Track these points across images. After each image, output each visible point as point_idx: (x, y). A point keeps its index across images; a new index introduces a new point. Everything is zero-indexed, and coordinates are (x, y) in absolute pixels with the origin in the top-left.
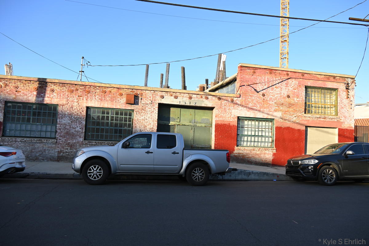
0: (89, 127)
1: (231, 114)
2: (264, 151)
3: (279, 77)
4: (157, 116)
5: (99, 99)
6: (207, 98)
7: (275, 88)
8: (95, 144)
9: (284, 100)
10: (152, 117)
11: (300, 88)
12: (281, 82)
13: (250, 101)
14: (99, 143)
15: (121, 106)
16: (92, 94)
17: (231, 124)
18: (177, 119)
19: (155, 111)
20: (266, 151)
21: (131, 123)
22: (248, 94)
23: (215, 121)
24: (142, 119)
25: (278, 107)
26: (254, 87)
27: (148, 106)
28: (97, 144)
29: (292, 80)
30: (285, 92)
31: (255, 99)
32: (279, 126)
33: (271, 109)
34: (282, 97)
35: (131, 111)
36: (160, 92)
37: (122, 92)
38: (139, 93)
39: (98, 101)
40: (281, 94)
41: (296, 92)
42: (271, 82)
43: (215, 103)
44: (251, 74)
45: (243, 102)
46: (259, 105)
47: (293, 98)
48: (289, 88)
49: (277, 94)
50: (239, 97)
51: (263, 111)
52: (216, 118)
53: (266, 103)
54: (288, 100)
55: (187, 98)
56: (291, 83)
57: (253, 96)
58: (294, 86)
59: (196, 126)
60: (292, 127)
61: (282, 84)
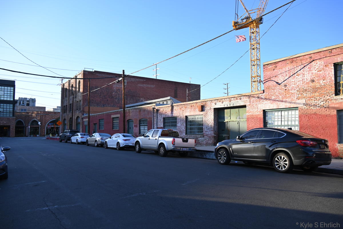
1: (258, 108)
3: (301, 64)
4: (213, 117)
5: (189, 111)
6: (240, 99)
7: (297, 75)
9: (308, 85)
11: (327, 68)
12: (302, 68)
16: (187, 109)
17: (259, 117)
18: (229, 117)
19: (212, 114)
22: (270, 88)
23: (247, 116)
24: (207, 120)
25: (301, 94)
26: (275, 81)
27: (209, 111)
29: (316, 62)
30: (308, 77)
31: (277, 91)
32: (303, 114)
33: (293, 97)
34: (305, 83)
37: (198, 105)
38: (205, 104)
40: (303, 81)
41: (321, 73)
42: (292, 71)
43: (246, 102)
44: (273, 69)
45: (266, 97)
46: (281, 96)
47: (318, 81)
48: (312, 71)
49: (299, 82)
50: (263, 92)
51: (286, 102)
52: (247, 113)
53: (288, 93)
54: (312, 85)
55: (228, 102)
56: (315, 65)
57: (275, 89)
58: (318, 67)
59: (240, 121)
60: (319, 113)
61: (304, 70)
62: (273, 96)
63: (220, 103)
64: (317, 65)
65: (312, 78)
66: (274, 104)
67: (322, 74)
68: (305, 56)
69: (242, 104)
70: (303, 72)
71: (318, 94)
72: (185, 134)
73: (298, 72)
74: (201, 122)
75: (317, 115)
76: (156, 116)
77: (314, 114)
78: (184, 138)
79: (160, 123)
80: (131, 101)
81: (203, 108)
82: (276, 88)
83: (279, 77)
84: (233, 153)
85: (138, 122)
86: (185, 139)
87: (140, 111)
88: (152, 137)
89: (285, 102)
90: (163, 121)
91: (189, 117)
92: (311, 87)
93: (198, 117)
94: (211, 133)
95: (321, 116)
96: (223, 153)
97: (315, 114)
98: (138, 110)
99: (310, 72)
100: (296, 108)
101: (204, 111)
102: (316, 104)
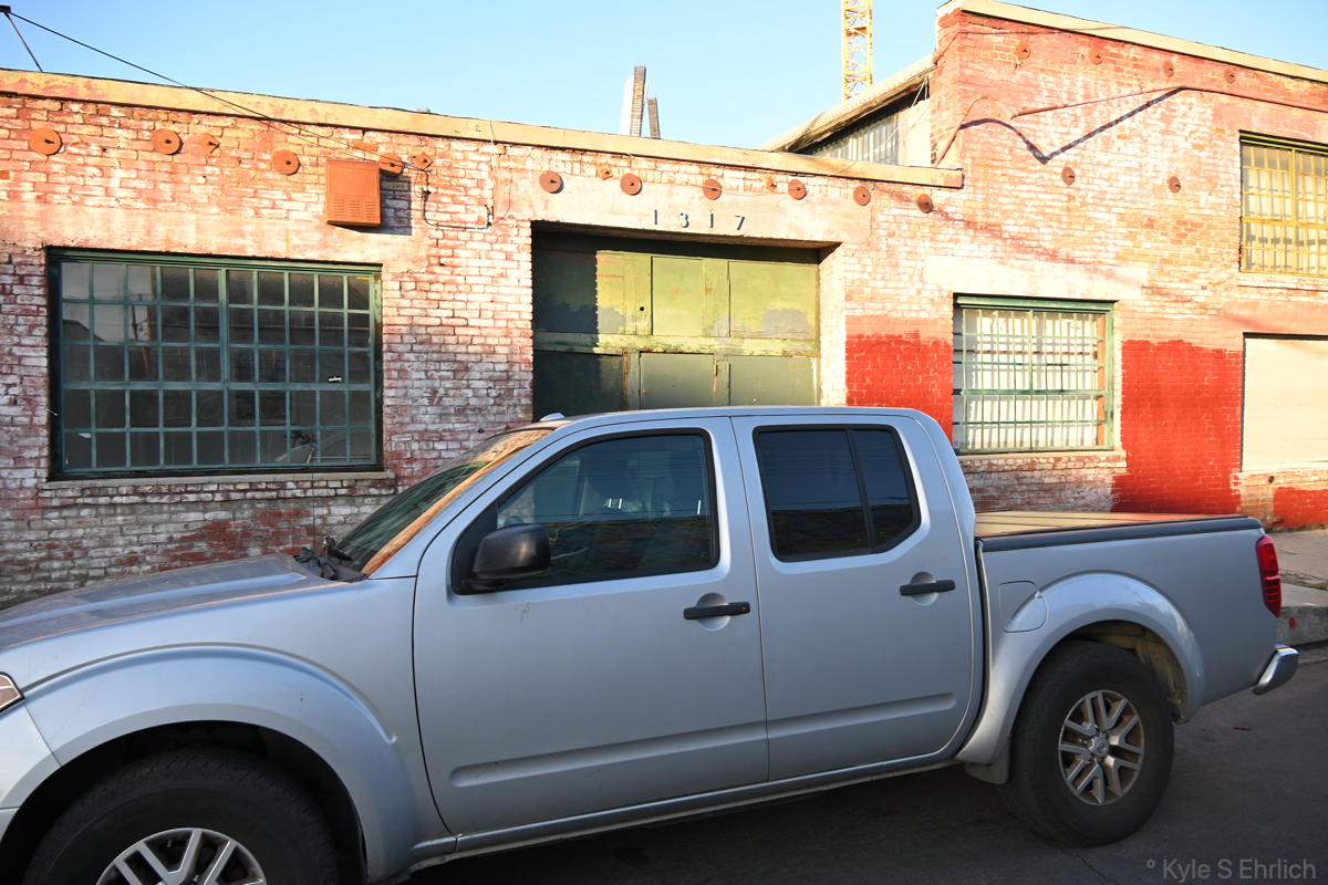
0: (82, 386)
1: (922, 281)
2: (1074, 471)
3: (1135, 82)
4: (530, 299)
5: (132, 194)
6: (799, 193)
7: (1119, 137)
8: (136, 499)
9: (1158, 202)
10: (499, 307)
11: (1222, 144)
12: (1141, 109)
13: (1011, 207)
14: (164, 489)
15: (296, 241)
16: (80, 160)
17: (926, 335)
18: (635, 319)
19: (513, 274)
20: (1083, 472)
21: (370, 350)
22: (997, 167)
23: (848, 323)
24: (438, 322)
25: (1131, 236)
26: (1025, 132)
27: (471, 239)
28: (150, 499)
29: (1189, 101)
30: (1161, 164)
31: (1032, 195)
32: (1136, 339)
33: (1101, 248)
34: (1150, 187)
35: (360, 277)
36: (538, 152)
37: (293, 149)
38: (405, 159)
39: (126, 207)
43: (843, 219)
44: (1011, 57)
47: (1193, 190)
48: (1175, 138)
50: (959, 185)
51: (1069, 261)
52: (851, 305)
53: (1082, 220)
54: (1172, 202)
55: (696, 192)
59: (740, 352)
60: (1193, 341)
61: (1148, 120)
63: (612, 185)
65: (1173, 171)
68: (1149, 53)
70: (1142, 126)
73: (1122, 118)
92: (1167, 210)
100: (1100, 307)
101: (411, 229)
102: (1185, 298)
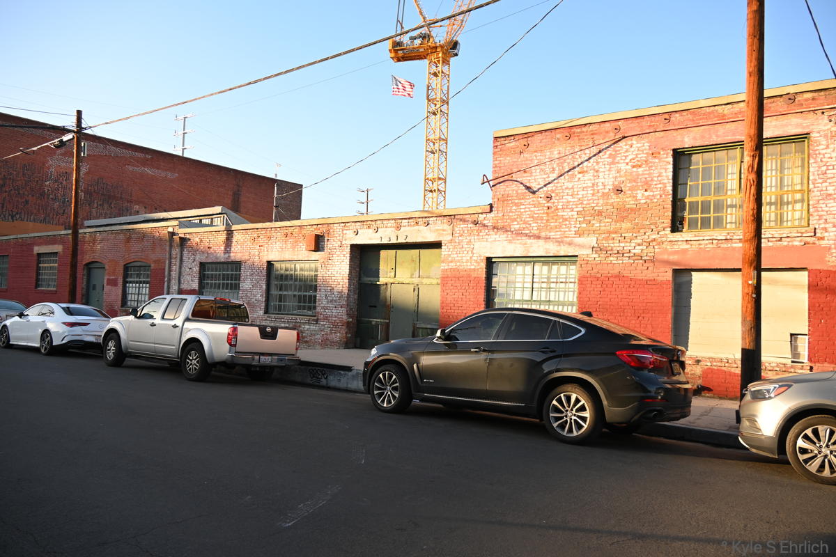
0: (271, 293)
1: (472, 253)
3: (591, 143)
4: (348, 268)
5: (279, 247)
6: (427, 224)
9: (605, 201)
12: (595, 155)
13: (516, 217)
15: (304, 256)
16: (273, 241)
17: (473, 275)
18: (390, 272)
19: (345, 261)
22: (509, 200)
23: (442, 271)
24: (328, 276)
25: (588, 222)
26: (523, 182)
27: (337, 251)
29: (630, 143)
30: (607, 179)
31: (527, 210)
32: (588, 275)
33: (567, 230)
34: (600, 194)
36: (353, 224)
37: (305, 232)
38: (325, 231)
39: (278, 251)
40: (595, 188)
41: (641, 173)
42: (569, 161)
43: (442, 232)
44: (518, 150)
45: (498, 222)
46: (536, 225)
47: (632, 191)
48: (619, 165)
49: (583, 190)
50: (489, 211)
51: (547, 238)
52: (444, 264)
53: (555, 217)
54: (616, 200)
55: (393, 229)
56: (627, 151)
57: (522, 204)
58: (634, 156)
59: (422, 283)
60: (630, 275)
61: (599, 160)
62: (516, 223)
63: (371, 231)
64: (632, 149)
65: (616, 183)
66: (515, 243)
67: (643, 174)
68: (602, 125)
69: (430, 237)
70: (595, 164)
71: (629, 225)
72: (262, 312)
73: (582, 163)
74: (311, 280)
75: (624, 279)
76: (179, 256)
77: (616, 276)
78: (266, 327)
79: (188, 278)
80: (103, 209)
81: (318, 243)
82: (522, 201)
83: (534, 174)
84: (422, 380)
85: (120, 270)
86: (269, 330)
87: (128, 239)
88: (163, 318)
89: (545, 242)
90: (200, 273)
91: (277, 265)
92: (612, 205)
93: (302, 265)
94: (340, 313)
95: (633, 283)
96: (390, 377)
97: (619, 276)
98: (122, 236)
99: (612, 166)
100: (571, 259)
101: (323, 250)
102: (624, 251)
